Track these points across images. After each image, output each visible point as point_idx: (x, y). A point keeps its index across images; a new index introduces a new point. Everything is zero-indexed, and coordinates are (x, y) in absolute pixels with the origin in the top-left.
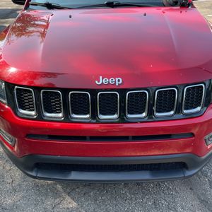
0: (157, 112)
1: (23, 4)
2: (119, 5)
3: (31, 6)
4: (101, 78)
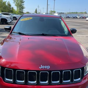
0: (64, 80)
4: (41, 66)
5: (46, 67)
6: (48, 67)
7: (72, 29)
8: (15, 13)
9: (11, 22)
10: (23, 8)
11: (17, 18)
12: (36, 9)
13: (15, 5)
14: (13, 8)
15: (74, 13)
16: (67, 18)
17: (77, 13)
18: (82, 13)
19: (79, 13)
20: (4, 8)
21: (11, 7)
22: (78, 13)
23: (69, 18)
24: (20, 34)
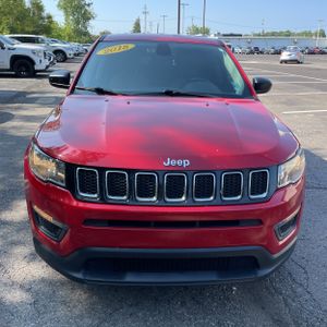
1: (67, 88)
2: (178, 95)
3: (76, 91)
4: (168, 159)
5: (179, 162)
6: (186, 163)
7: (258, 79)
8: (59, 37)
9: (47, 67)
10: (87, 17)
11: (68, 53)
12: (138, 20)
13: (59, 6)
14: (49, 17)
15: (280, 34)
16: (252, 53)
17: (288, 34)
18: (308, 34)
19: (299, 35)
20: (17, 19)
21: (44, 14)
22: (294, 34)
23: (262, 53)
24: (100, 92)
